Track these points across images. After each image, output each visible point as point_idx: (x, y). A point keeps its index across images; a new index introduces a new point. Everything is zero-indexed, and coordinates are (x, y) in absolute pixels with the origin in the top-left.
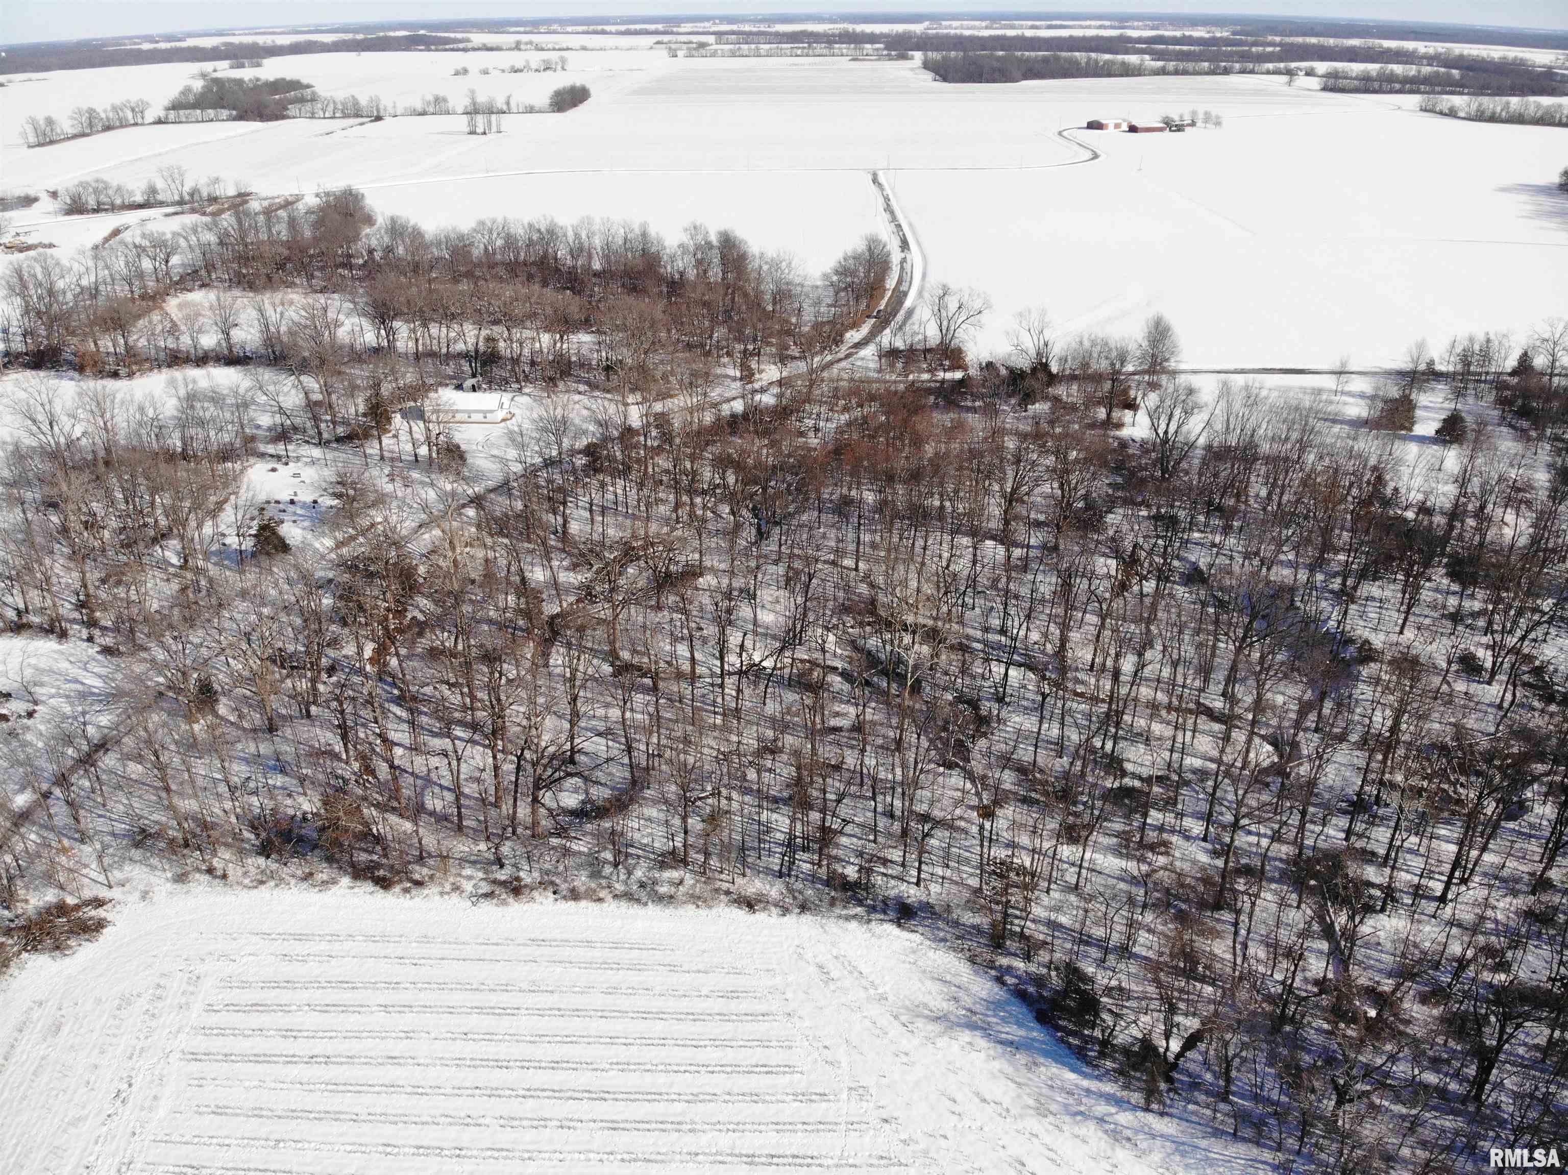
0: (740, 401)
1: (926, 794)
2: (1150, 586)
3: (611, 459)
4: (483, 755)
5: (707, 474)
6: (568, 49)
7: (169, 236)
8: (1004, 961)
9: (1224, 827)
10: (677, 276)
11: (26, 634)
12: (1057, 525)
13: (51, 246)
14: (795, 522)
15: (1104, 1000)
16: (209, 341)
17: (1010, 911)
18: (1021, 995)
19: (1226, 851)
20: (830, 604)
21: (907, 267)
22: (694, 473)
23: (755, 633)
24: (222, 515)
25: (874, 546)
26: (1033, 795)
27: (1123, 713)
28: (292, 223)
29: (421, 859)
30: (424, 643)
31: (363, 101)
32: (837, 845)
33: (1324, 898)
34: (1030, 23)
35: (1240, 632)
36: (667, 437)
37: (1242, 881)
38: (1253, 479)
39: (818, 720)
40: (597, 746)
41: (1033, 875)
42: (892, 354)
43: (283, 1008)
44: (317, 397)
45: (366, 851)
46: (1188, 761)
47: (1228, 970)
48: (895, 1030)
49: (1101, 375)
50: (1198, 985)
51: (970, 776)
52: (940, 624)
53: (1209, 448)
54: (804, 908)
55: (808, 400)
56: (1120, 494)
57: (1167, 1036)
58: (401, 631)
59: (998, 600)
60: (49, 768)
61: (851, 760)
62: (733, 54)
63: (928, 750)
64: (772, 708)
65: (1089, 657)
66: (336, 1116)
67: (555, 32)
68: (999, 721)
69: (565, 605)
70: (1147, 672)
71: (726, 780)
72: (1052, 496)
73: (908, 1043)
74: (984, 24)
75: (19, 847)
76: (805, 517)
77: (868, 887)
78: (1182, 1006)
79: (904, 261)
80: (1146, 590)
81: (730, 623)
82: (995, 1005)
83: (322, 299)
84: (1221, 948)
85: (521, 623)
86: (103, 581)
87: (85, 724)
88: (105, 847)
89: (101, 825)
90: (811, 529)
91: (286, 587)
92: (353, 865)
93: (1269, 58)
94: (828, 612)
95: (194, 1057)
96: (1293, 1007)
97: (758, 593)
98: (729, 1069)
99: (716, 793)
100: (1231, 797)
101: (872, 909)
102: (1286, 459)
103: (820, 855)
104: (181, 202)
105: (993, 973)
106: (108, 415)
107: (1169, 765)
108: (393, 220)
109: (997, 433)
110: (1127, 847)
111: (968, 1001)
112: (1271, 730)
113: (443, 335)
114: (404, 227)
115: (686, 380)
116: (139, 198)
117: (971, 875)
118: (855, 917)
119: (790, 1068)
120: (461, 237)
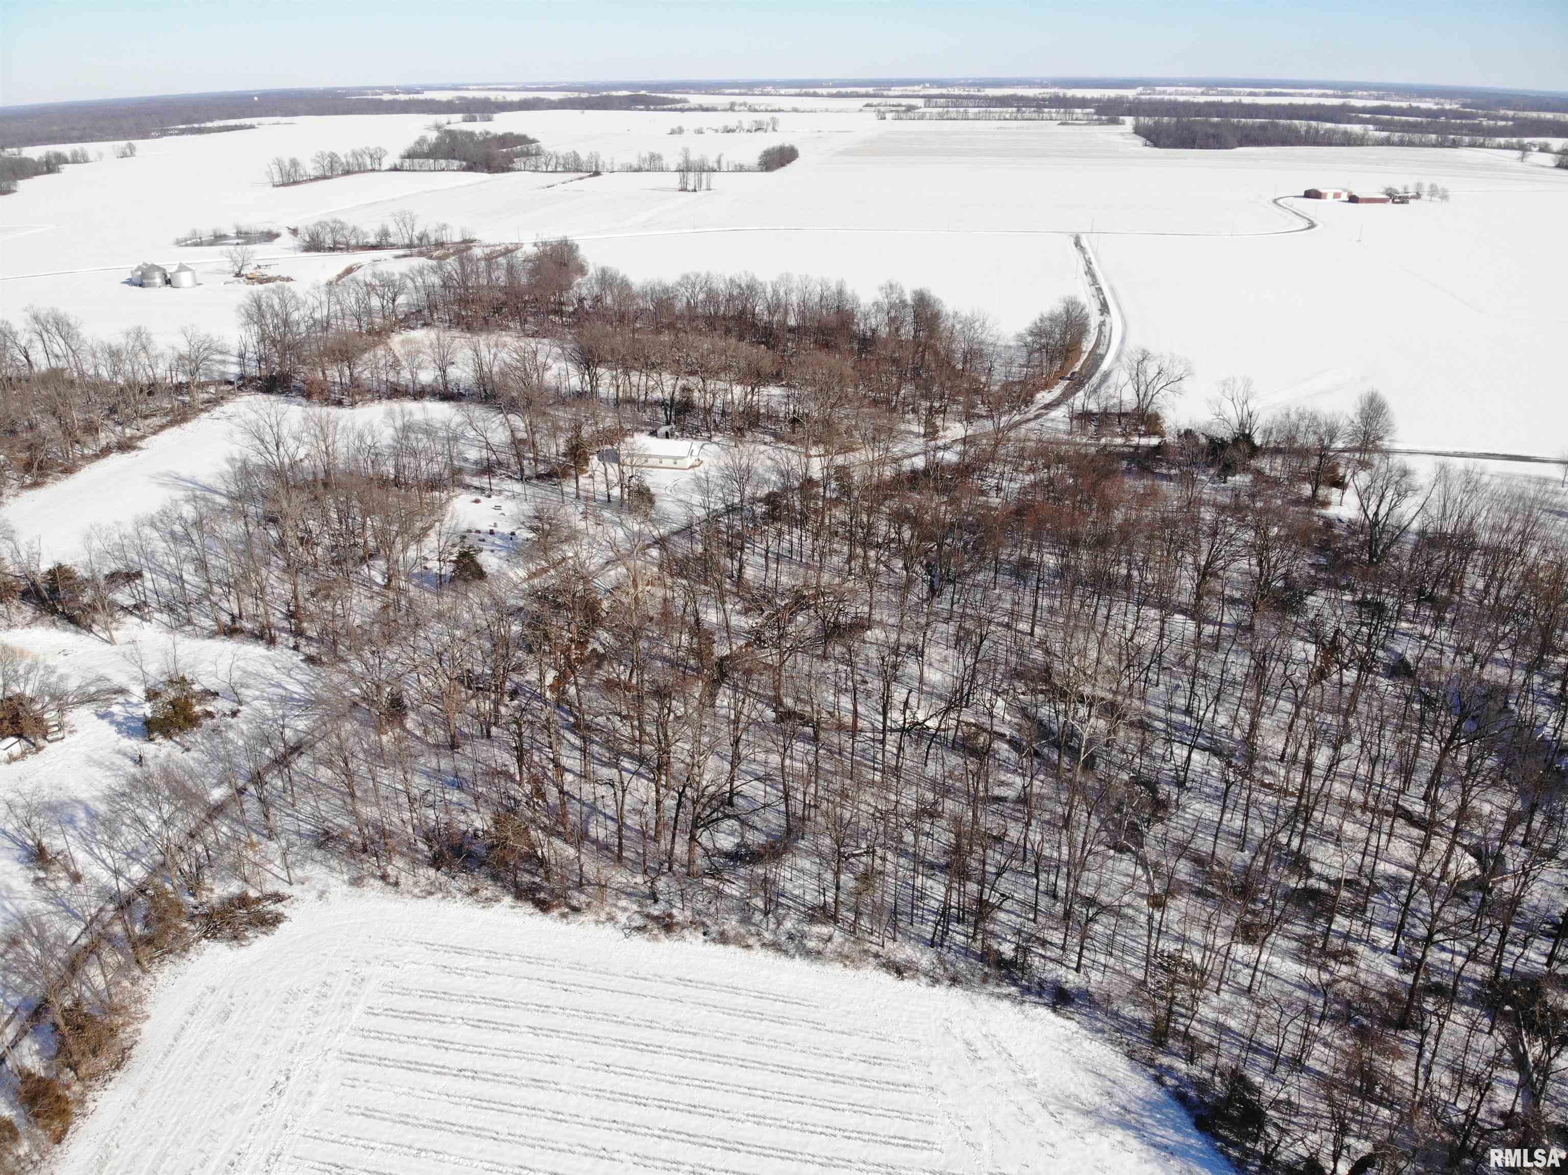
0: (922, 457)
1: (1093, 876)
2: (1350, 676)
3: (789, 508)
4: (647, 788)
5: (883, 527)
6: (780, 111)
7: (397, 277)
8: (1165, 1060)
9: (1416, 941)
10: (869, 334)
11: (237, 638)
12: (1254, 604)
13: (289, 279)
14: (969, 581)
15: (1270, 1112)
16: (427, 376)
17: (1175, 1008)
18: (1180, 1098)
19: (1416, 966)
20: (1001, 668)
21: (1106, 330)
22: (870, 526)
23: (920, 691)
24: (427, 540)
25: (1052, 611)
26: (1209, 888)
27: (1313, 809)
28: (511, 269)
29: (580, 886)
30: (602, 674)
31: (584, 157)
32: (994, 920)
33: (1519, 1026)
34: (1248, 90)
35: (1447, 733)
36: (846, 490)
37: (1431, 1000)
38: (1469, 569)
39: (981, 788)
40: (754, 790)
41: (1203, 972)
42: (1085, 416)
43: (439, 1019)
44: (522, 435)
45: (529, 872)
46: (1382, 866)
47: (1408, 1094)
48: (1042, 1119)
49: (1307, 450)
50: (1374, 1107)
51: (1142, 862)
52: (1120, 698)
53: (1422, 533)
54: (954, 981)
55: (993, 459)
56: (1322, 575)
57: (1336, 1157)
58: (581, 662)
59: (1185, 678)
60: (248, 766)
61: (1014, 833)
62: (941, 117)
63: (1098, 831)
64: (933, 769)
65: (1280, 747)
66: (478, 1132)
67: (768, 94)
68: (1178, 806)
69: (734, 647)
70: (1343, 767)
71: (881, 840)
72: (1250, 573)
73: (1054, 1134)
74: (1199, 90)
75: (211, 838)
76: (980, 577)
77: (1024, 968)
78: (1354, 1127)
79: (1102, 324)
80: (1346, 680)
81: (896, 679)
82: (1153, 1106)
83: (533, 343)
84: (1402, 1070)
85: (692, 662)
86: (313, 594)
87: (283, 727)
88: (290, 845)
89: (288, 823)
90: (986, 589)
91: (479, 612)
92: (516, 885)
93: (1501, 132)
94: (998, 676)
95: (351, 1057)
96: (1474, 1140)
97: (927, 651)
98: (866, 1137)
99: (870, 851)
100: (1426, 909)
101: (1027, 990)
102: (1507, 551)
103: (976, 929)
104: (410, 246)
105: (1152, 1071)
106: (330, 440)
107: (1360, 869)
108: (604, 271)
109: (1193, 503)
110: (1308, 953)
111: (1122, 1098)
112: (1474, 841)
113: (642, 383)
114: (614, 278)
115: (870, 435)
116: (372, 240)
117: (1136, 966)
118: (1007, 996)
119: (928, 1144)
120: (666, 290)
